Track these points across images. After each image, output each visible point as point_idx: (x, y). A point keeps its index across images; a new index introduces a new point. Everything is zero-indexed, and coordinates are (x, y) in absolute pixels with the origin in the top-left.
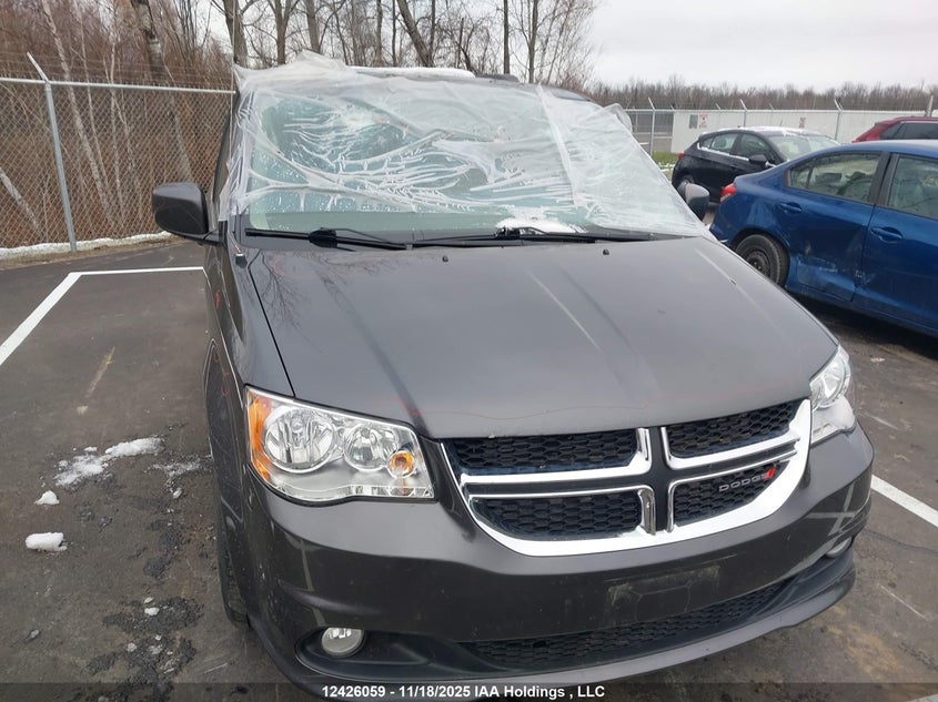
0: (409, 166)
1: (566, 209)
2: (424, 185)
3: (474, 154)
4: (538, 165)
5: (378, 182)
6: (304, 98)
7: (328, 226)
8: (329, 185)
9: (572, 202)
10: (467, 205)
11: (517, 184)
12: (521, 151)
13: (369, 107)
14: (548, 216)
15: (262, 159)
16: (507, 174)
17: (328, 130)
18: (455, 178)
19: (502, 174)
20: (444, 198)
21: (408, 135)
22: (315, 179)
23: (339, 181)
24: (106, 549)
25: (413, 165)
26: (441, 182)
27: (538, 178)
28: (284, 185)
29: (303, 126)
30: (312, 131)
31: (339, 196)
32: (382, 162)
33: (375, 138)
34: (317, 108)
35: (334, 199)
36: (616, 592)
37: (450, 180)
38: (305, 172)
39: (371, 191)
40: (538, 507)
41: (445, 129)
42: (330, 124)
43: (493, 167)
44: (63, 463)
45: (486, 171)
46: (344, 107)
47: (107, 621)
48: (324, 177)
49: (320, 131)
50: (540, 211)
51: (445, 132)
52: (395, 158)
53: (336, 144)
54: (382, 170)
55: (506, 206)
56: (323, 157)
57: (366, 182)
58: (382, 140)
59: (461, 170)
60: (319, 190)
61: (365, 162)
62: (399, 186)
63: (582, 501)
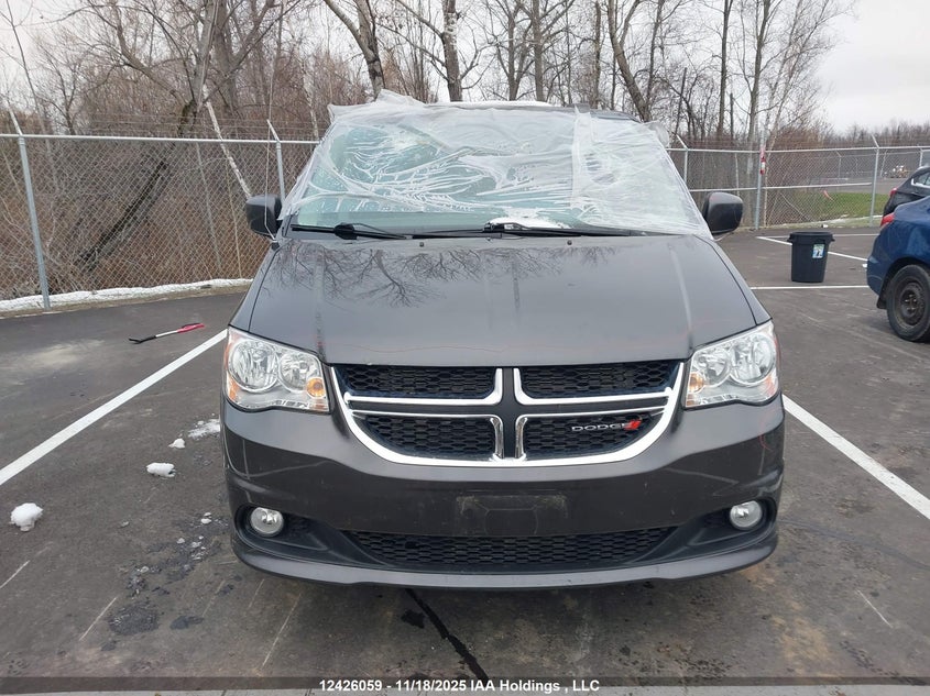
0: (430, 177)
1: (560, 211)
2: (438, 191)
3: (490, 166)
4: (549, 174)
5: (401, 189)
6: (371, 127)
7: (347, 221)
8: (362, 192)
9: (569, 204)
10: (469, 206)
11: (522, 189)
12: (537, 162)
13: (417, 132)
14: (540, 215)
15: (321, 174)
16: (516, 181)
17: (378, 151)
18: (467, 185)
19: (509, 183)
20: (452, 201)
21: (441, 152)
22: (353, 188)
23: (371, 189)
24: (199, 480)
25: (435, 175)
26: (454, 189)
27: (544, 185)
28: (330, 192)
29: (360, 148)
30: (365, 152)
31: (368, 200)
32: (411, 174)
33: (413, 156)
34: (377, 134)
35: (364, 202)
36: (465, 502)
37: (463, 187)
38: (349, 183)
39: (393, 196)
40: (407, 425)
41: (472, 146)
42: (381, 146)
43: (504, 176)
44: (201, 423)
45: (497, 179)
46: (397, 133)
47: (174, 524)
48: (360, 185)
49: (371, 152)
50: (533, 212)
51: (472, 149)
52: (423, 171)
53: (379, 161)
54: (408, 180)
55: (503, 207)
56: (366, 171)
57: (392, 190)
58: (418, 156)
59: (475, 179)
60: (355, 196)
61: (397, 175)
62: (417, 192)
63: (443, 423)
